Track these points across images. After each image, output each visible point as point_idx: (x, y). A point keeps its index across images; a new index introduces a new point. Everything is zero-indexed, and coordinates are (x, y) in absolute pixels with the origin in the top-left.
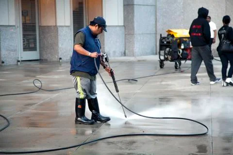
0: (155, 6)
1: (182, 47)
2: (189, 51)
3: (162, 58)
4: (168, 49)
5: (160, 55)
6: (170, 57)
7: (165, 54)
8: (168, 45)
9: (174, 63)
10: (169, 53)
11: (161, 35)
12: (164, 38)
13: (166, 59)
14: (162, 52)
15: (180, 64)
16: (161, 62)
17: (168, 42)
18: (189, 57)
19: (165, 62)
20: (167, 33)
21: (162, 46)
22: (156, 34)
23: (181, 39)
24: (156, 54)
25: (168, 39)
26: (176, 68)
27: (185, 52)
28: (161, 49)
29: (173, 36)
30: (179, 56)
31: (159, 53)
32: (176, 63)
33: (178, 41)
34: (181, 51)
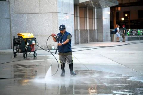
0: (10, 19)
1: (28, 44)
2: (32, 46)
3: (15, 51)
4: (19, 45)
5: (14, 49)
6: (20, 51)
7: (17, 48)
8: (19, 43)
9: (23, 54)
10: (20, 48)
11: (14, 37)
12: (16, 38)
13: (18, 52)
14: (15, 47)
15: (27, 54)
16: (15, 53)
17: (19, 41)
18: (32, 50)
19: (17, 54)
20: (18, 36)
21: (15, 44)
22: (11, 36)
23: (27, 39)
24: (11, 49)
25: (19, 39)
26: (24, 57)
27: (30, 47)
28: (14, 45)
29: (22, 37)
30: (26, 49)
31: (13, 48)
32: (24, 54)
33: (25, 40)
34: (27, 46)
